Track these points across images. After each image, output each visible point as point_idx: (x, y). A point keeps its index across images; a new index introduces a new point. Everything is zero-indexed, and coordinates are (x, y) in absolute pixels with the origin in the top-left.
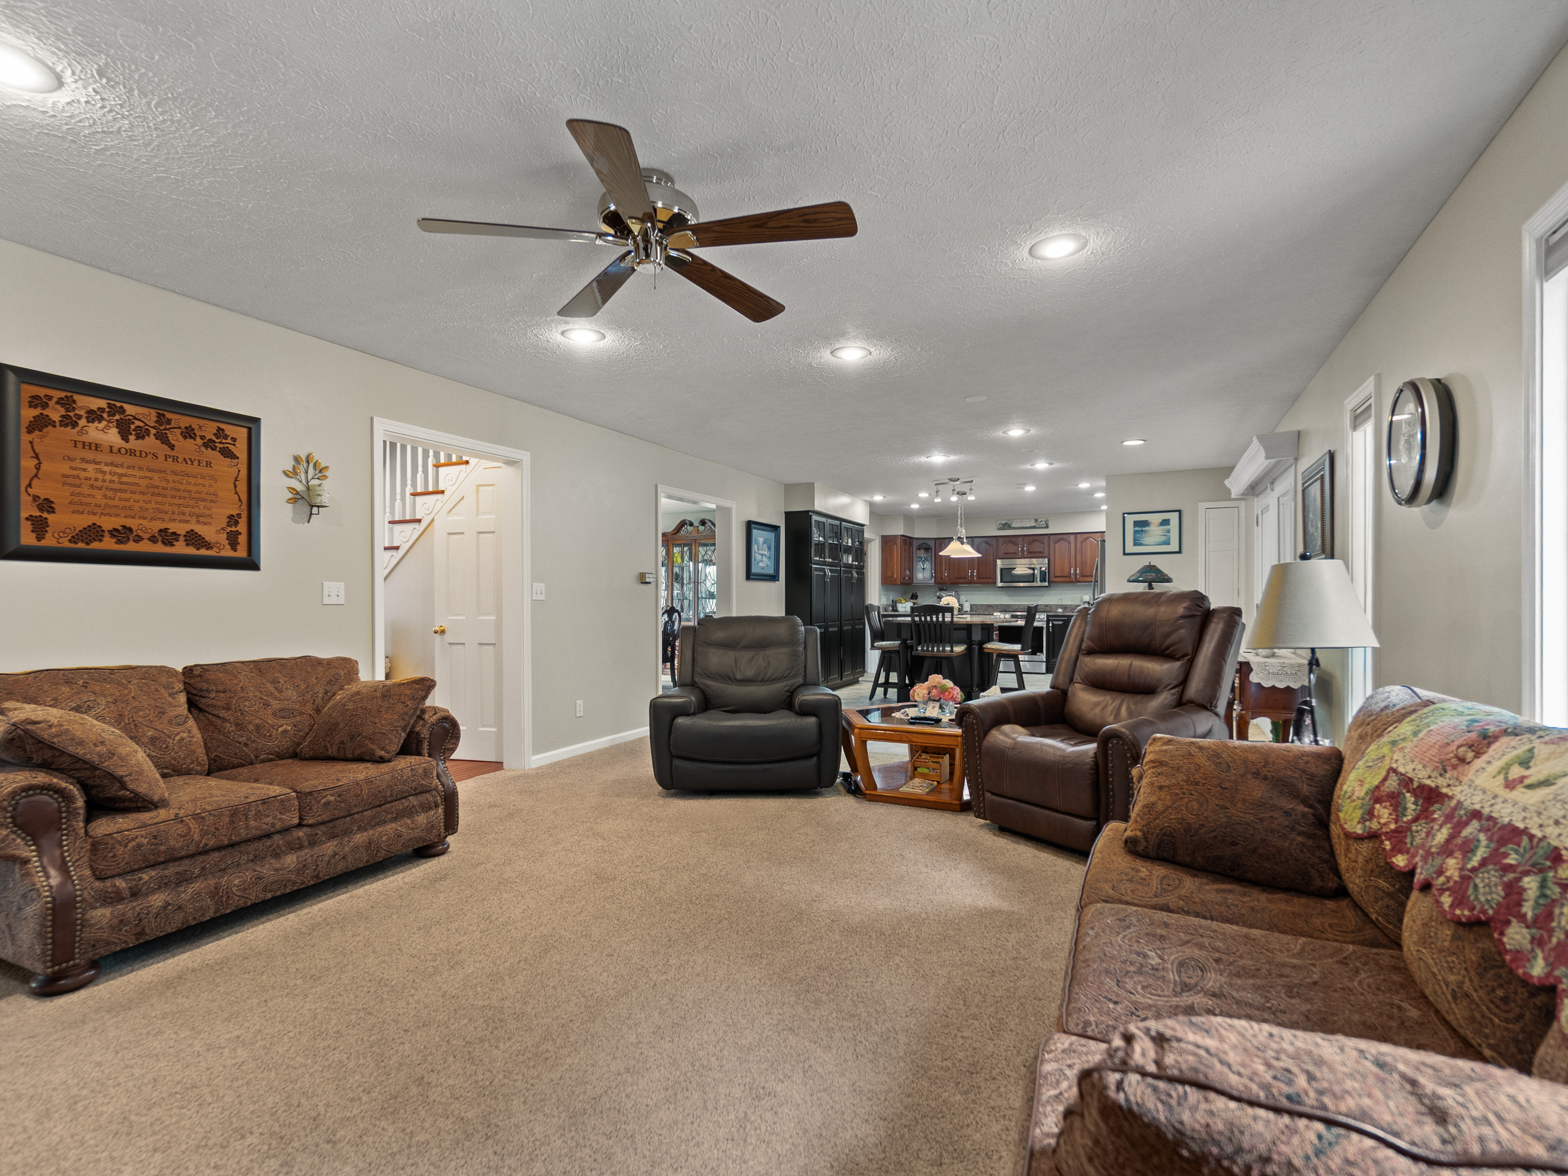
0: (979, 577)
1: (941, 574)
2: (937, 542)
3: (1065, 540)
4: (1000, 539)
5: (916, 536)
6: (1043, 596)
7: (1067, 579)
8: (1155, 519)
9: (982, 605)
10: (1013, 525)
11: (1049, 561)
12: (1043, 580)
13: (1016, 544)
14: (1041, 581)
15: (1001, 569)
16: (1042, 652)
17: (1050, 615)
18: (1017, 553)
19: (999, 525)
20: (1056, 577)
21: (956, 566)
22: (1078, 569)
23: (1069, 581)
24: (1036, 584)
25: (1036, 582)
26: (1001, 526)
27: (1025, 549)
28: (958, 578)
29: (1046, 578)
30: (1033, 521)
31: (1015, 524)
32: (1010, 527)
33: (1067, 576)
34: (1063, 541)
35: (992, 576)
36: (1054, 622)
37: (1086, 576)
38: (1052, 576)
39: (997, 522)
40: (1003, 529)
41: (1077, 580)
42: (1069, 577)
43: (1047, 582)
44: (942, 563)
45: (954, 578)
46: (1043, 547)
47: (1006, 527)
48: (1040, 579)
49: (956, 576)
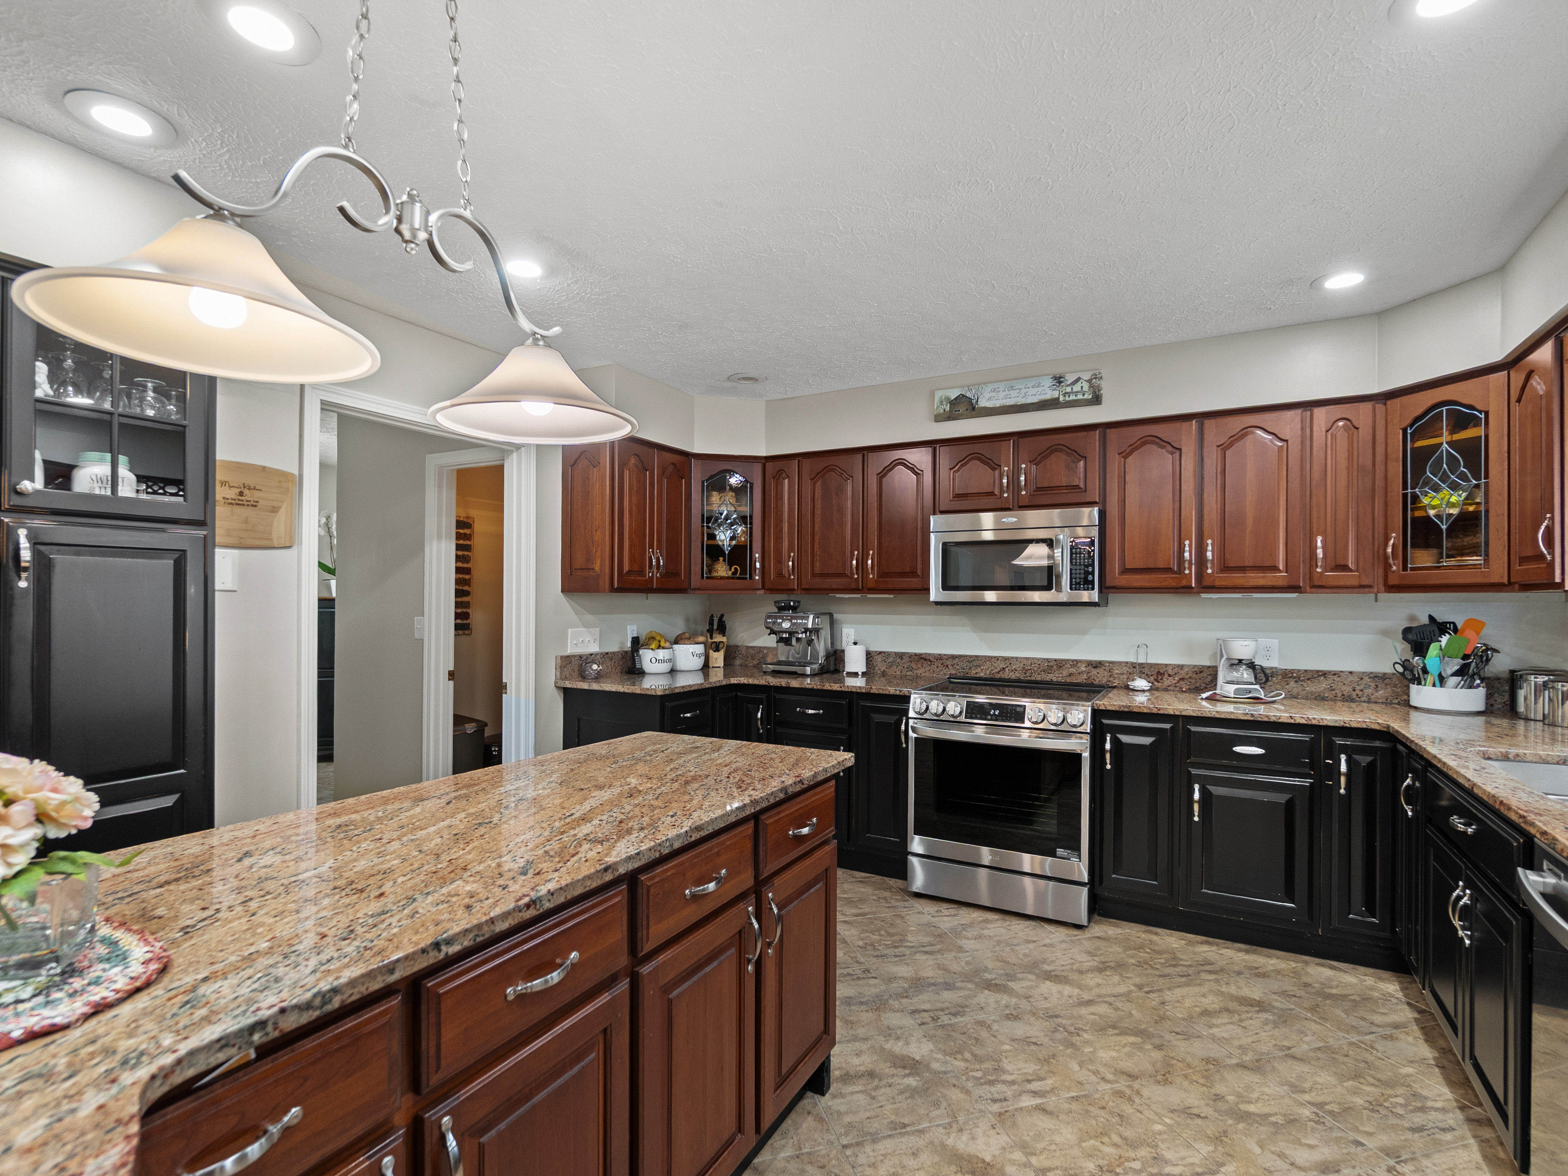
0: (883, 573)
1: (779, 561)
2: (769, 465)
3: (1162, 443)
4: (944, 450)
5: (696, 447)
6: (1083, 632)
7: (1168, 578)
9: (901, 655)
10: (983, 403)
11: (1102, 515)
12: (1081, 581)
13: (995, 466)
14: (1075, 586)
15: (946, 546)
16: (1076, 848)
17: (1102, 708)
18: (997, 492)
19: (941, 403)
20: (1125, 571)
21: (817, 538)
22: (1209, 542)
23: (1173, 584)
24: (1063, 597)
25: (1059, 589)
26: (948, 409)
27: (1022, 478)
28: (823, 575)
29: (1093, 573)
30: (1048, 382)
31: (990, 399)
32: (974, 409)
33: (1168, 570)
34: (1154, 447)
35: (919, 566)
36: (1120, 736)
37: (1243, 569)
38: (1114, 566)
39: (932, 395)
40: (949, 417)
41: (1207, 582)
42: (1176, 573)
43: (1093, 589)
44: (781, 530)
45: (814, 575)
46: (1082, 470)
47: (962, 409)
48: (1071, 579)
49: (817, 570)
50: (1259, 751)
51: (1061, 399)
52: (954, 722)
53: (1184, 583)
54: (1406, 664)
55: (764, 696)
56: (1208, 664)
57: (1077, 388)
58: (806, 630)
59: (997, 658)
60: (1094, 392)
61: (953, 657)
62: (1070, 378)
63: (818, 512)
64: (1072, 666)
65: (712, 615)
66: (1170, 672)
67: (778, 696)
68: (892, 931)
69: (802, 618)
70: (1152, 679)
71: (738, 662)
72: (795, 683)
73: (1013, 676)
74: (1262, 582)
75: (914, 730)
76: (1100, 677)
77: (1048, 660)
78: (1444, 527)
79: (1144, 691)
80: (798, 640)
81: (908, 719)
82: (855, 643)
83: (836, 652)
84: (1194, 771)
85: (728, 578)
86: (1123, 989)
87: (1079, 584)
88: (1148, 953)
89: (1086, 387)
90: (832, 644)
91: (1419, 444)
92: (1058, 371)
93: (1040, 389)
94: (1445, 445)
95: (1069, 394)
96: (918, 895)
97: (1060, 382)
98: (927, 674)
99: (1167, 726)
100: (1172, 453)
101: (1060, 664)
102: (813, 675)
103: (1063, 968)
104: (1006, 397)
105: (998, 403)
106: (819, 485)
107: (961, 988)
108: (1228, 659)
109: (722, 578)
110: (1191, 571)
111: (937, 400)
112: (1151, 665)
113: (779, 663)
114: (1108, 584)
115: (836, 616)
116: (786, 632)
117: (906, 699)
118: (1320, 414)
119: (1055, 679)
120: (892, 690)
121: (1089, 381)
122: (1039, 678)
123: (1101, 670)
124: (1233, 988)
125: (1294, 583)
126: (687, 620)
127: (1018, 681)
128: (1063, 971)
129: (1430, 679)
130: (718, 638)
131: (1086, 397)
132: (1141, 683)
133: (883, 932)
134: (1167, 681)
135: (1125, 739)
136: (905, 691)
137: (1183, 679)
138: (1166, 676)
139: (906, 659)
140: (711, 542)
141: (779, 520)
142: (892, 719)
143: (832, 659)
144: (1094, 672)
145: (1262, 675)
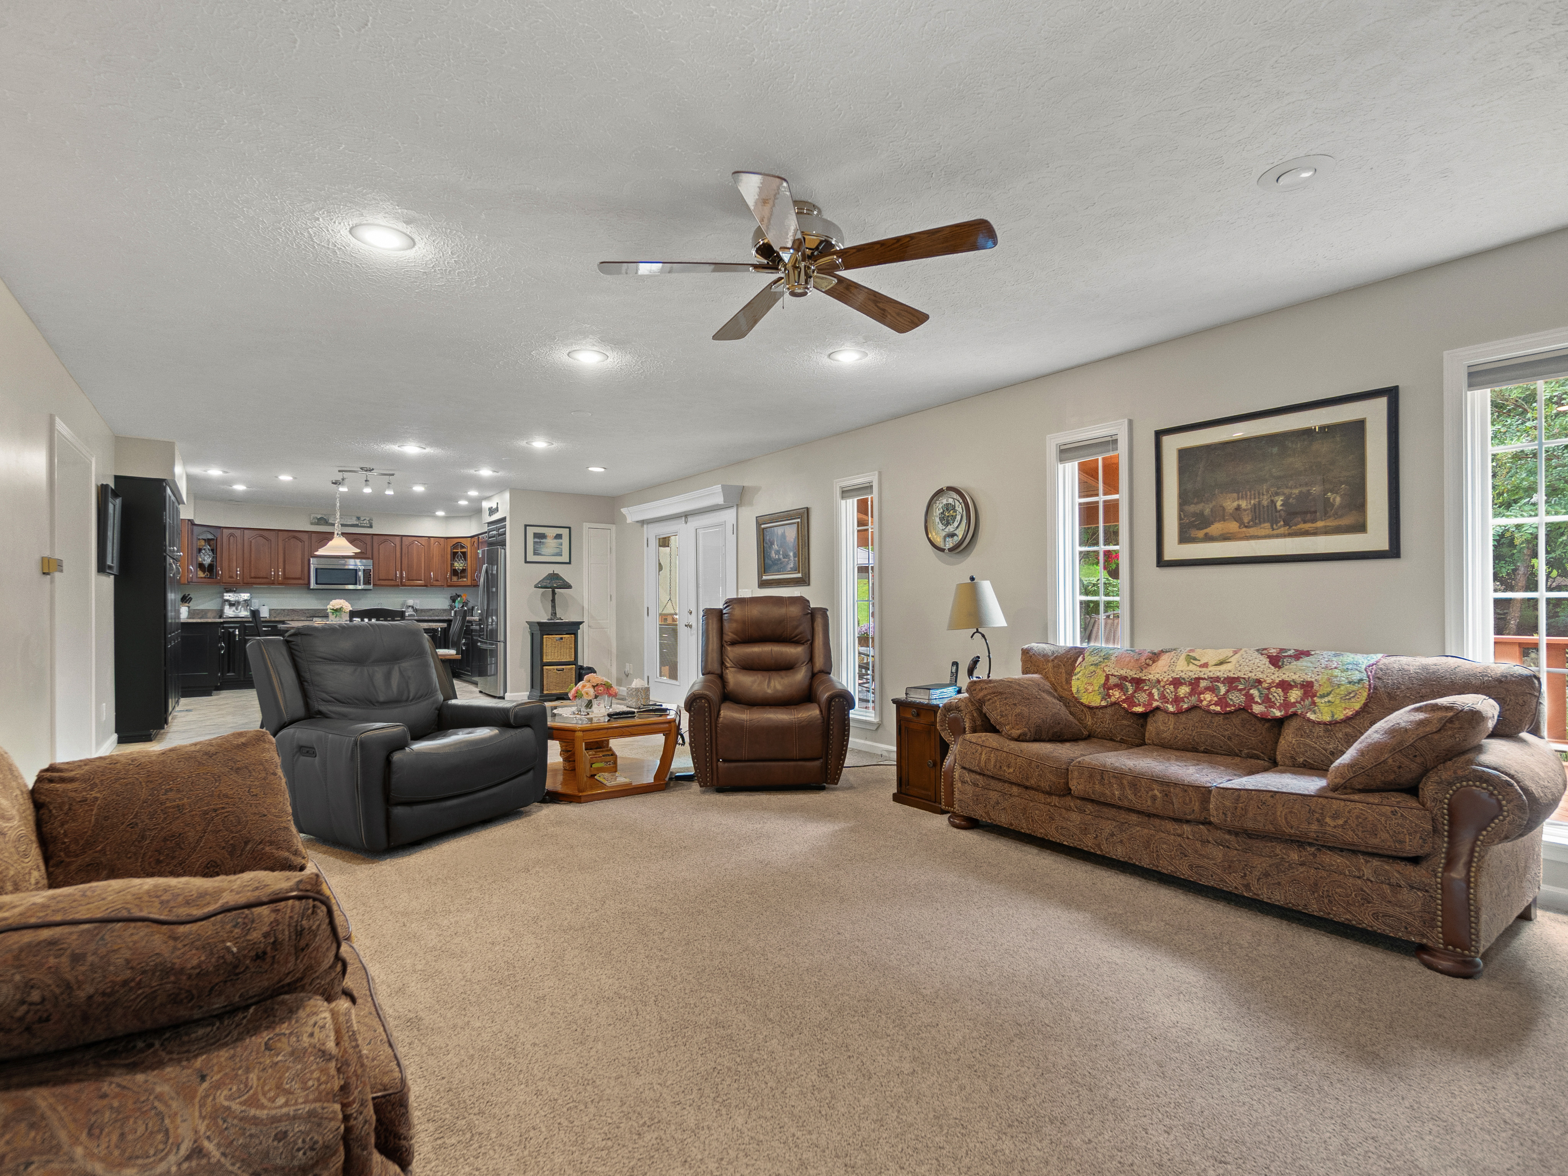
0: (285, 577)
1: (231, 571)
2: (225, 531)
3: (390, 542)
4: (313, 535)
5: (197, 523)
6: (359, 599)
7: (393, 583)
8: (551, 532)
9: (284, 610)
10: (331, 521)
11: (373, 562)
12: (367, 582)
14: (364, 584)
15: (317, 569)
19: (314, 518)
20: (379, 580)
21: (252, 563)
22: (404, 572)
24: (359, 587)
25: (359, 585)
26: (317, 521)
28: (255, 578)
29: (370, 580)
30: (355, 518)
31: (334, 520)
32: (327, 523)
33: (392, 580)
37: (412, 580)
38: (377, 578)
39: (310, 515)
40: (317, 524)
41: (403, 584)
42: (394, 581)
43: (370, 585)
44: (231, 558)
45: (251, 577)
46: (365, 547)
47: (323, 522)
48: (363, 582)
49: (253, 575)
51: (360, 524)
53: (397, 584)
54: (451, 606)
57: (365, 522)
60: (370, 524)
62: (363, 518)
63: (253, 552)
74: (418, 584)
78: (458, 572)
85: (202, 578)
89: (368, 522)
91: (454, 551)
92: (359, 515)
93: (353, 520)
94: (459, 553)
95: (362, 523)
97: (360, 519)
100: (394, 546)
106: (253, 542)
110: (398, 581)
111: (311, 517)
114: (375, 584)
116: (233, 601)
118: (432, 540)
121: (368, 520)
125: (425, 585)
131: (368, 525)
139: (291, 610)
141: (230, 554)
145: (416, 610)
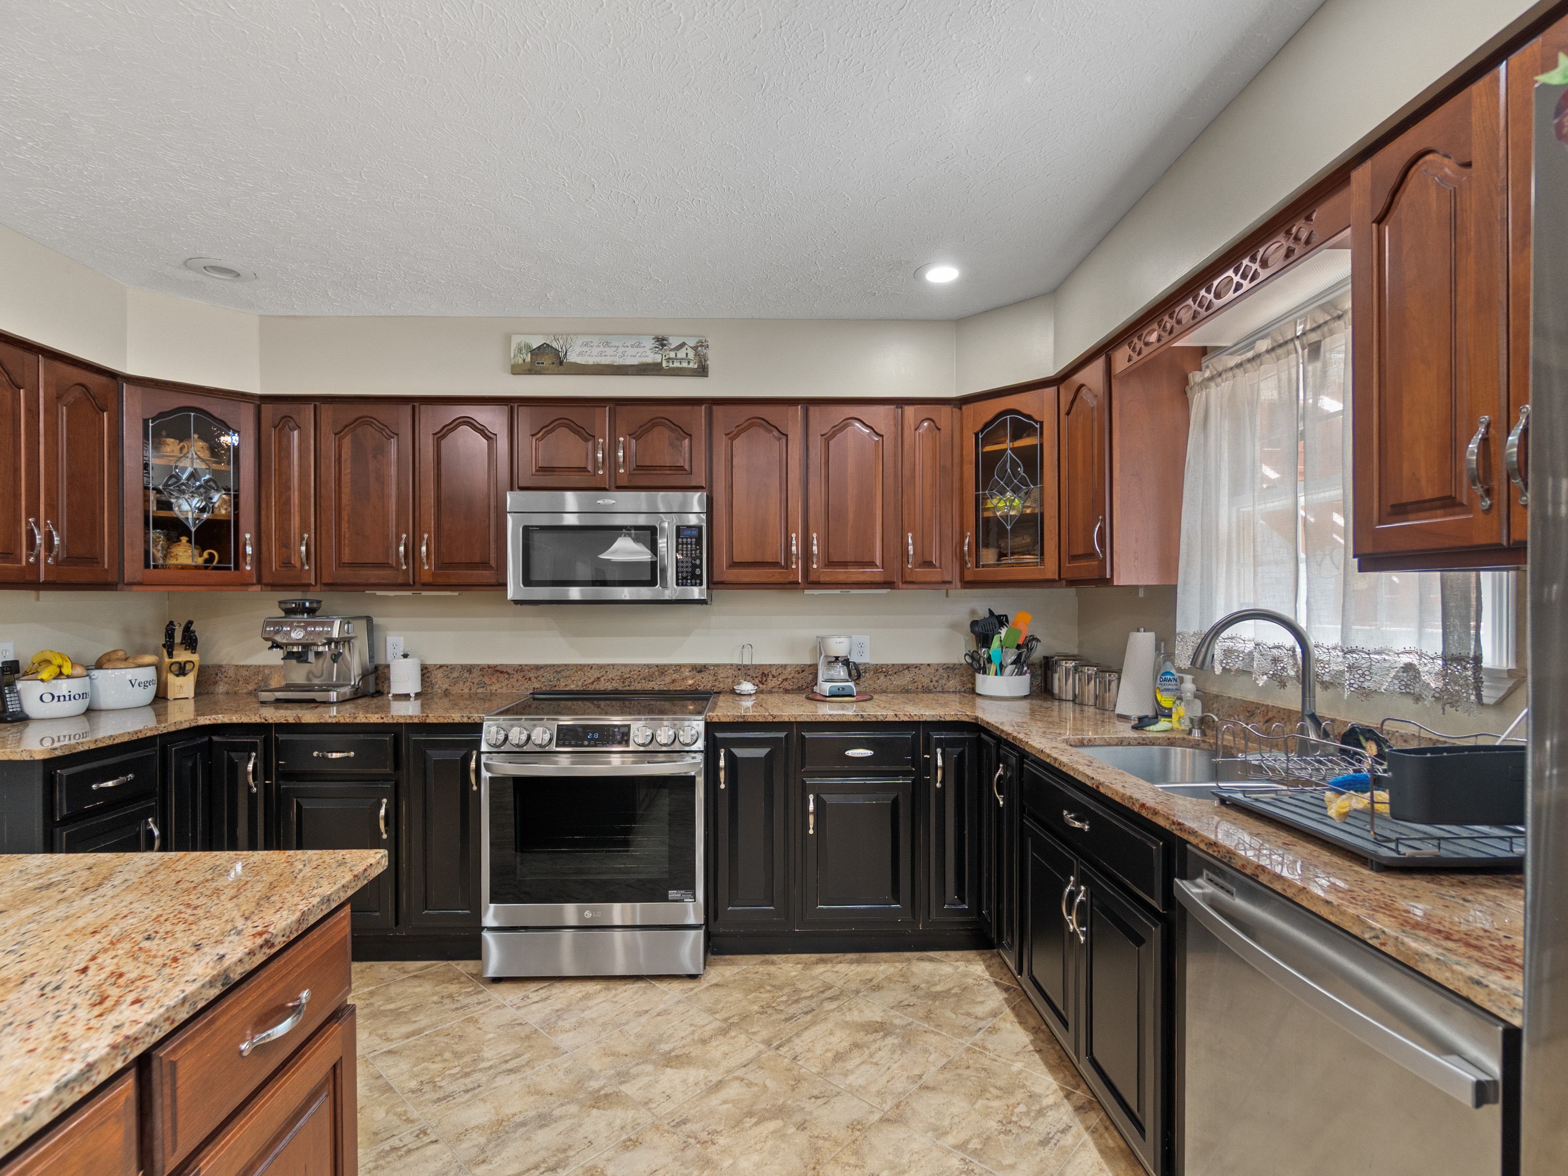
0: (444, 565)
1: (285, 545)
2: (266, 408)
3: (768, 425)
4: (524, 411)
5: (132, 368)
6: (686, 633)
7: (773, 575)
9: (469, 669)
10: (573, 357)
11: (710, 501)
12: (688, 576)
13: (588, 437)
14: (681, 581)
15: (528, 531)
16: (690, 886)
17: (716, 720)
18: (590, 468)
19: (520, 350)
20: (734, 565)
21: (345, 515)
22: (815, 535)
23: (781, 580)
24: (668, 595)
25: (664, 585)
26: (528, 359)
27: (621, 454)
28: (353, 565)
29: (700, 566)
30: (649, 343)
31: (581, 354)
32: (561, 363)
33: (775, 564)
34: (762, 431)
35: (493, 556)
36: (733, 750)
37: (844, 564)
38: (723, 560)
39: (508, 339)
40: (530, 370)
41: (813, 578)
42: (783, 567)
43: (701, 584)
44: (288, 501)
45: (341, 565)
46: (687, 449)
47: (547, 361)
48: (677, 573)
49: (346, 558)
50: (868, 753)
51: (664, 364)
52: (543, 753)
53: (791, 578)
54: (974, 656)
55: (258, 740)
56: (808, 662)
57: (681, 354)
58: (329, 642)
59: (591, 667)
60: (700, 362)
61: (538, 668)
62: (674, 342)
63: (346, 479)
64: (675, 671)
65: (171, 623)
66: (774, 673)
67: (282, 737)
68: (460, 1048)
69: (323, 624)
70: (757, 681)
71: (221, 688)
72: (309, 717)
73: (609, 687)
74: (862, 578)
75: (488, 768)
76: (705, 682)
77: (649, 666)
78: (1009, 528)
79: (750, 695)
80: (318, 654)
81: (480, 753)
82: (405, 656)
83: (376, 668)
84: (809, 781)
85: (197, 567)
86: (751, 1053)
87: (686, 578)
88: (769, 991)
89: (691, 354)
90: (372, 658)
91: (988, 448)
92: (661, 332)
93: (641, 350)
94: (1009, 451)
95: (672, 360)
96: (496, 980)
97: (663, 345)
98: (504, 690)
99: (782, 735)
100: (779, 439)
101: (662, 669)
102: (341, 702)
103: (684, 1042)
104: (600, 354)
105: (591, 361)
106: (347, 442)
107: (561, 1117)
108: (826, 656)
109: (184, 567)
110: (797, 566)
111: (514, 346)
112: (756, 667)
113: (288, 688)
114: (715, 579)
115: (376, 620)
116: (298, 645)
117: (477, 728)
118: (910, 410)
119: (656, 688)
120: (456, 717)
121: (695, 348)
122: (639, 687)
123: (705, 675)
124: (856, 1013)
125: (889, 579)
126: (127, 631)
127: (616, 692)
128: (684, 1046)
129: (993, 668)
130: (182, 656)
131: (691, 365)
132: (747, 687)
133: (447, 1055)
134: (772, 683)
135: (740, 752)
136: (475, 717)
137: (786, 679)
138: (770, 677)
139: (476, 673)
140: (163, 514)
141: (285, 487)
142: (457, 755)
143: (372, 679)
144: (699, 676)
145: (855, 672)
